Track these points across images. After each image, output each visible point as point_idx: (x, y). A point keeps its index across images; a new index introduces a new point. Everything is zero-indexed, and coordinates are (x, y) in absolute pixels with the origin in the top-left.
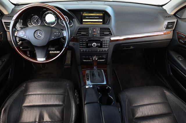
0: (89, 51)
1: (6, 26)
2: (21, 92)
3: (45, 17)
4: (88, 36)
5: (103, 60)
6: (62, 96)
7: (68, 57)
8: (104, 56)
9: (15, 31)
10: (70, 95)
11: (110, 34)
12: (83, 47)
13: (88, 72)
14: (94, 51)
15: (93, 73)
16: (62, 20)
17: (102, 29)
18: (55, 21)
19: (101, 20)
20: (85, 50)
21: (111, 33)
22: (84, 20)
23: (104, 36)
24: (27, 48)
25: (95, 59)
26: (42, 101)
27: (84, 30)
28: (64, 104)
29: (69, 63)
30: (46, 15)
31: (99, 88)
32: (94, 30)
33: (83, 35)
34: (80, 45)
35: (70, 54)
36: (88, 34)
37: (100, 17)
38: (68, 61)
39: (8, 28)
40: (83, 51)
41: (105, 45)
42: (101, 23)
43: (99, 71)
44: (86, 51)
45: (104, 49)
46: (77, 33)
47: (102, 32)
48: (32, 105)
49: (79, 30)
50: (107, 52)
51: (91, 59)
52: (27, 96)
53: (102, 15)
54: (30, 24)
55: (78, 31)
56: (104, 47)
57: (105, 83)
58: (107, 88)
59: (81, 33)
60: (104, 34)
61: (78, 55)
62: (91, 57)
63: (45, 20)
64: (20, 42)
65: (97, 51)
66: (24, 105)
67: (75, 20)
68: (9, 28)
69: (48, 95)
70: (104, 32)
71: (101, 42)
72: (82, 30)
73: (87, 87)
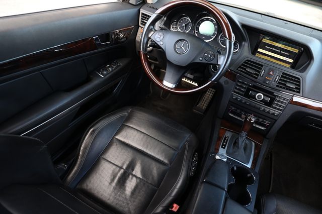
0: (245, 103)
1: (142, 19)
2: (122, 117)
3: (199, 24)
4: (257, 78)
5: (263, 128)
6: (172, 152)
7: (206, 98)
8: (267, 122)
9: (151, 30)
10: (185, 157)
11: (296, 90)
12: (240, 92)
13: (228, 134)
14: (255, 107)
15: (237, 141)
16: (226, 38)
17: (285, 76)
18: (214, 35)
19: (291, 61)
20: (240, 98)
21: (299, 89)
22: (260, 50)
23: (284, 88)
24: (156, 60)
25: (250, 120)
26: (142, 143)
27: (253, 66)
28: (171, 164)
29: (204, 107)
30: (203, 21)
31: (235, 169)
32: (271, 73)
33: (248, 73)
34: (236, 88)
35: (211, 94)
36: (258, 75)
37: (290, 55)
38: (203, 104)
39: (144, 24)
40: (236, 99)
41: (277, 105)
42: (288, 66)
43: (247, 142)
44: (241, 101)
45: (272, 111)
46: (240, 67)
47: (284, 81)
48: (127, 142)
49: (245, 62)
50: (275, 118)
51: (243, 116)
52: (126, 128)
53: (296, 51)
54: (175, 26)
55: (242, 65)
56: (275, 108)
57: (249, 166)
58: (249, 175)
59: (245, 69)
60: (285, 85)
61: (225, 102)
62: (245, 114)
63: (198, 29)
64: (151, 48)
65: (259, 109)
66: (117, 137)
67: (246, 45)
68: (146, 23)
69: (153, 140)
70: (286, 82)
71: (273, 97)
72: (250, 65)
73: (217, 157)
